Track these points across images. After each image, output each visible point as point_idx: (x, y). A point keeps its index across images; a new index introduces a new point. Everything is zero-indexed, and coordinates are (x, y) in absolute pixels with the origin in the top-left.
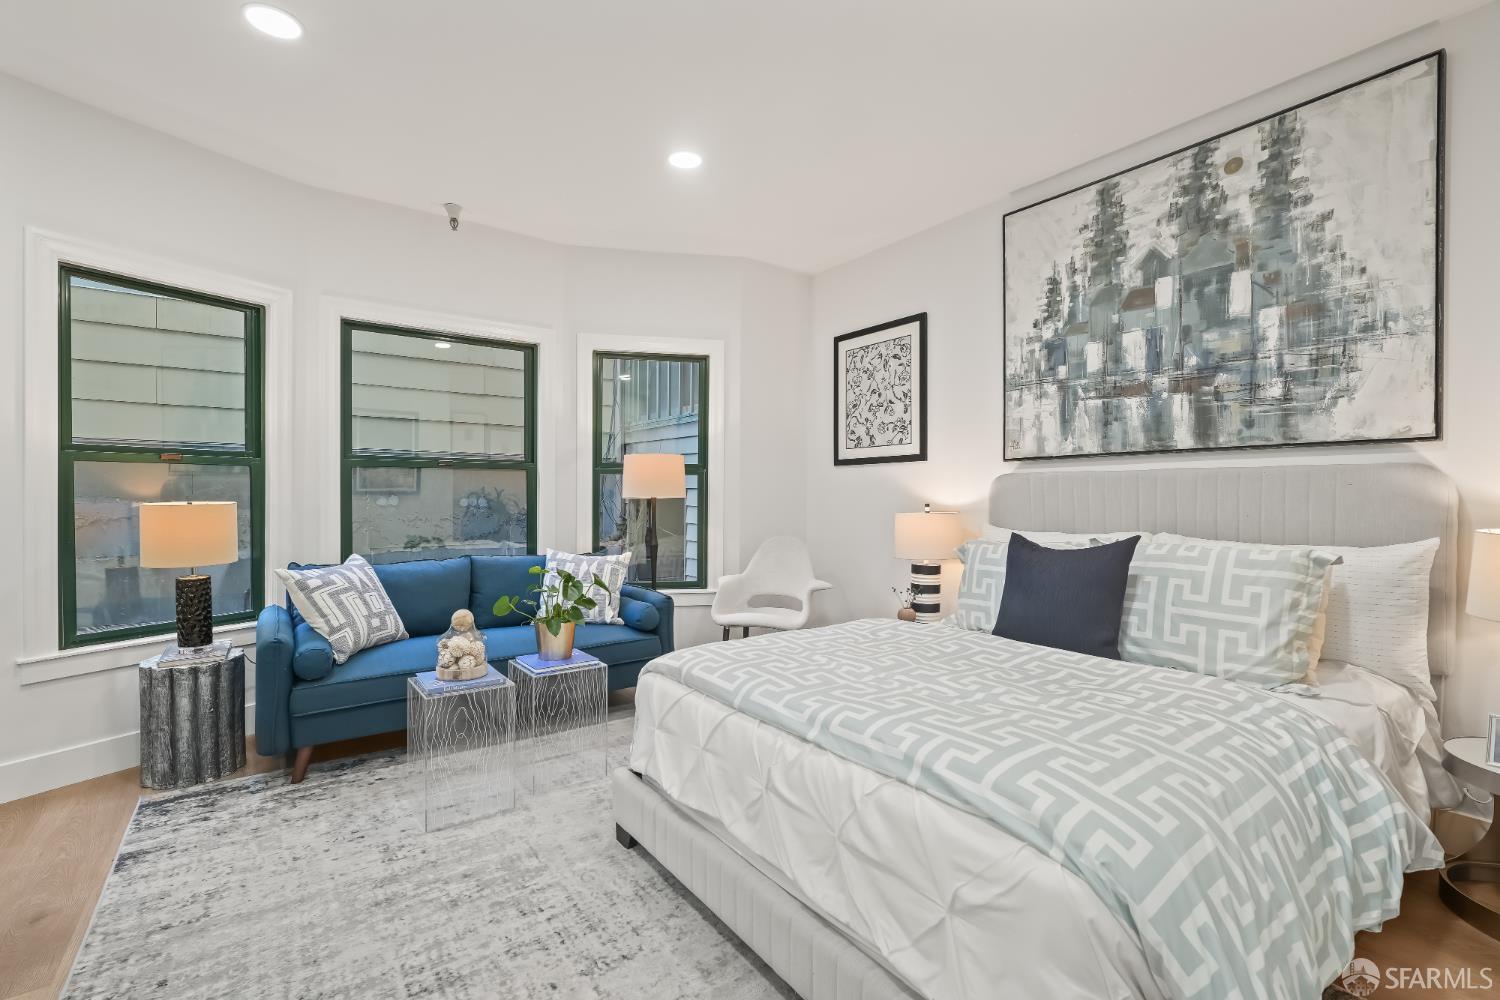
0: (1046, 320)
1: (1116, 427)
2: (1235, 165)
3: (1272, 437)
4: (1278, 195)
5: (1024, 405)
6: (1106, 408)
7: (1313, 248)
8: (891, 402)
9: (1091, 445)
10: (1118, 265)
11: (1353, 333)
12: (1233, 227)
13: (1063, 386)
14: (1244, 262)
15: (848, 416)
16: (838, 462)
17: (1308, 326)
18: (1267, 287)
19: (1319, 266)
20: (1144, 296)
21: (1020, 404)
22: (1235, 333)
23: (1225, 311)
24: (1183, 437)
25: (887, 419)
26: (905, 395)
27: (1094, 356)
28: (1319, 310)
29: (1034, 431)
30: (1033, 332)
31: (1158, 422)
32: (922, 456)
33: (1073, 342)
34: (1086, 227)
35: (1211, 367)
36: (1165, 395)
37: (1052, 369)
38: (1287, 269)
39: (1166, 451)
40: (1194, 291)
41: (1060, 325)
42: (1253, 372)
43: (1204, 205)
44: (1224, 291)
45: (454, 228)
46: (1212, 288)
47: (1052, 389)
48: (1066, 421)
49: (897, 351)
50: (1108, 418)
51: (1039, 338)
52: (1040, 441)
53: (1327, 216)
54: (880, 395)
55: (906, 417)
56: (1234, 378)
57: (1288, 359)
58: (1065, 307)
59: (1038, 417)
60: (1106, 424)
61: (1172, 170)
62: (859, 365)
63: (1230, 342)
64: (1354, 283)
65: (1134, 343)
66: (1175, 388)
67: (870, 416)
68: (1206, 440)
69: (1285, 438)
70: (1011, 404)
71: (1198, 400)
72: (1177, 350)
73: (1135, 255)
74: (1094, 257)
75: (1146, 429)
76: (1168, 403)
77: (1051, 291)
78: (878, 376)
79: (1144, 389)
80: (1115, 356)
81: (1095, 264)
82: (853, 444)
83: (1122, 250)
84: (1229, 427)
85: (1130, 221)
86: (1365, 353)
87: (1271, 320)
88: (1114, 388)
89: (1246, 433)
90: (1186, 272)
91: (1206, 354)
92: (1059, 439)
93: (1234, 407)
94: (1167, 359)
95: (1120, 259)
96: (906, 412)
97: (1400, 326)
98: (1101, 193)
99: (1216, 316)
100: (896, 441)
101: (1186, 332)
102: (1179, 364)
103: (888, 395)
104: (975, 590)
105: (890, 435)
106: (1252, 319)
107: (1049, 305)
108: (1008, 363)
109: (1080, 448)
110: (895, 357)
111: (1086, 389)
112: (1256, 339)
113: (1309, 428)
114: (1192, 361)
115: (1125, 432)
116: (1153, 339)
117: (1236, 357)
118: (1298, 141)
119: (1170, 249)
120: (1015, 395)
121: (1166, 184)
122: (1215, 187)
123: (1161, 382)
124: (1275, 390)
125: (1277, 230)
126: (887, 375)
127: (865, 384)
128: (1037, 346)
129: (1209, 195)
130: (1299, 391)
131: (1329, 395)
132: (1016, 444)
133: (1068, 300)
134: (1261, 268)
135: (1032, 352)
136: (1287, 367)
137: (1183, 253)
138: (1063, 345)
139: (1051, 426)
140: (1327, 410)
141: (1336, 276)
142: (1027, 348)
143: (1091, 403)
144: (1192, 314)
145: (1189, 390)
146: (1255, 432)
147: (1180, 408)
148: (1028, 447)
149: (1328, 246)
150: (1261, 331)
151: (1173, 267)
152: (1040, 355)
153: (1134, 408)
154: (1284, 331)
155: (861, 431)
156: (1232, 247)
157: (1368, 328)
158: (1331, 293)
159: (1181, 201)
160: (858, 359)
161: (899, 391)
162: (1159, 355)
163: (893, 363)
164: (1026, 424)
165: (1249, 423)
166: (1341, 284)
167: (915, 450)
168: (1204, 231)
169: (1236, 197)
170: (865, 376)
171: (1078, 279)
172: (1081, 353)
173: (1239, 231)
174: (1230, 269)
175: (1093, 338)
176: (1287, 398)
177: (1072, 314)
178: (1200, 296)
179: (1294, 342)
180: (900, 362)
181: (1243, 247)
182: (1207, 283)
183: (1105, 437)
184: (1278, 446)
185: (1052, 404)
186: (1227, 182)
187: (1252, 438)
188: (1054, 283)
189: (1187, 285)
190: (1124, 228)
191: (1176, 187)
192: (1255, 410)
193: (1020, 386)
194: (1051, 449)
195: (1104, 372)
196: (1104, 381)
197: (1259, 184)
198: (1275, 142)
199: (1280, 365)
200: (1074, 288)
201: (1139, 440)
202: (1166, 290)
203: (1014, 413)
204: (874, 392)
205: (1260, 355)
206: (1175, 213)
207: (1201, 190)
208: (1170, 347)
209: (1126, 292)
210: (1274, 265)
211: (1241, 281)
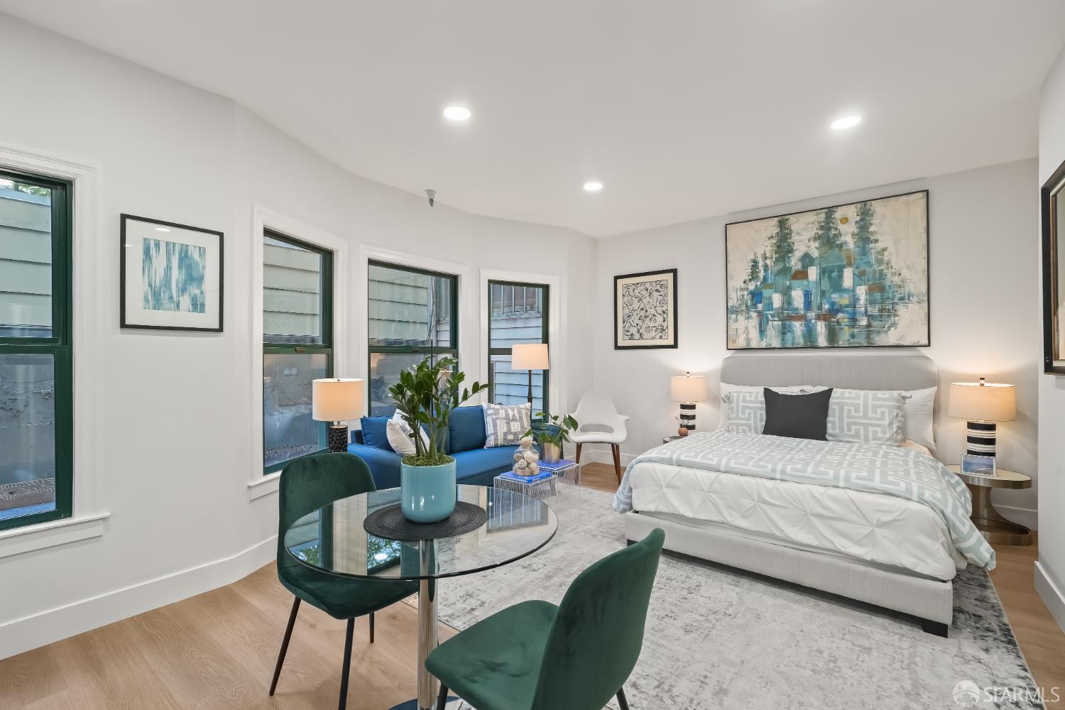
0: (750, 280)
1: (789, 335)
2: (845, 220)
3: (863, 342)
4: (864, 237)
5: (739, 322)
6: (784, 326)
7: (880, 262)
8: (654, 315)
9: (776, 343)
10: (789, 257)
11: (896, 301)
12: (844, 248)
13: (760, 314)
14: (850, 264)
15: (624, 322)
16: (617, 347)
17: (878, 296)
18: (860, 276)
19: (882, 270)
20: (802, 275)
21: (736, 321)
22: (846, 295)
23: (841, 285)
24: (822, 341)
25: (652, 324)
26: (664, 313)
27: (777, 300)
28: (882, 289)
29: (745, 335)
30: (743, 286)
31: (810, 334)
32: (675, 346)
33: (766, 293)
34: (772, 237)
35: (834, 311)
36: (813, 321)
37: (754, 305)
38: (868, 269)
39: (815, 347)
40: (827, 274)
41: (759, 283)
42: (854, 313)
43: (831, 236)
44: (841, 276)
45: (432, 205)
46: (835, 274)
47: (754, 315)
48: (762, 332)
49: (658, 287)
50: (784, 331)
51: (747, 289)
52: (748, 340)
53: (884, 250)
54: (646, 311)
55: (665, 324)
56: (846, 316)
57: (869, 309)
58: (761, 275)
59: (747, 328)
60: (784, 333)
61: (816, 217)
62: (631, 293)
63: (844, 300)
64: (896, 279)
65: (798, 297)
66: (818, 318)
67: (640, 322)
68: (833, 342)
69: (868, 343)
70: (731, 321)
71: (829, 325)
72: (819, 301)
73: (798, 254)
74: (776, 253)
75: (804, 337)
76: (815, 325)
77: (753, 266)
78: (646, 301)
79: (799, 318)
80: (788, 301)
81: (777, 256)
82: (628, 338)
83: (791, 251)
84: (844, 336)
85: (795, 238)
86: (901, 309)
87: (862, 291)
88: (787, 316)
89: (852, 341)
90: (823, 265)
91: (833, 304)
92: (759, 339)
93: (846, 328)
94: (814, 305)
95: (790, 255)
96: (664, 321)
97: (914, 299)
98: (780, 222)
99: (837, 286)
100: (658, 336)
101: (823, 293)
102: (820, 308)
103: (653, 311)
104: (741, 416)
105: (653, 333)
106: (853, 290)
107: (752, 273)
108: (729, 300)
109: (770, 345)
110: (657, 290)
111: (772, 316)
112: (855, 300)
113: (879, 340)
114: (827, 306)
115: (794, 338)
116: (807, 295)
117: (847, 306)
118: (872, 215)
119: (815, 254)
120: (734, 316)
121: (813, 223)
122: (836, 229)
123: (811, 315)
124: (864, 322)
125: (864, 253)
126: (651, 301)
127: (636, 305)
128: (746, 293)
129: (833, 232)
130: (874, 323)
131: (887, 326)
132: (734, 341)
133: (762, 271)
134: (857, 268)
135: (743, 296)
136: (869, 313)
137: (821, 256)
138: (761, 294)
139: (754, 334)
140: (886, 332)
141: (889, 276)
142: (740, 293)
143: (776, 323)
144: (826, 284)
145: (825, 320)
146: (856, 340)
147: (821, 327)
148: (741, 343)
149: (885, 262)
150: (857, 296)
151: (817, 262)
152: (747, 298)
153: (798, 327)
154: (868, 297)
155: (634, 330)
156: (844, 257)
157: (902, 299)
158: (887, 283)
159: (820, 232)
160: (631, 290)
161: (660, 310)
162: (810, 303)
163: (655, 294)
164: (740, 331)
165: (853, 336)
166: (891, 279)
167: (672, 343)
168: (831, 248)
169: (846, 235)
170: (636, 300)
171: (768, 262)
172: (770, 298)
173: (847, 250)
174: (844, 267)
175: (776, 291)
176: (869, 325)
177: (765, 279)
178: (830, 277)
179: (872, 302)
180: (660, 294)
181: (849, 257)
182: (833, 271)
183: (783, 339)
184: (866, 347)
185: (754, 322)
186: (841, 227)
187: (854, 343)
188: (755, 263)
189: (823, 272)
190: (791, 241)
191: (817, 226)
192: (856, 330)
193: (736, 312)
194: (754, 344)
195: (782, 308)
196: (782, 313)
197: (856, 231)
198: (862, 214)
199: (866, 312)
200: (766, 267)
201: (801, 342)
202: (813, 273)
203: (733, 326)
204: (642, 309)
205: (857, 306)
206: (817, 238)
207: (830, 229)
208: (816, 299)
209: (793, 271)
210: (863, 267)
211: (848, 272)
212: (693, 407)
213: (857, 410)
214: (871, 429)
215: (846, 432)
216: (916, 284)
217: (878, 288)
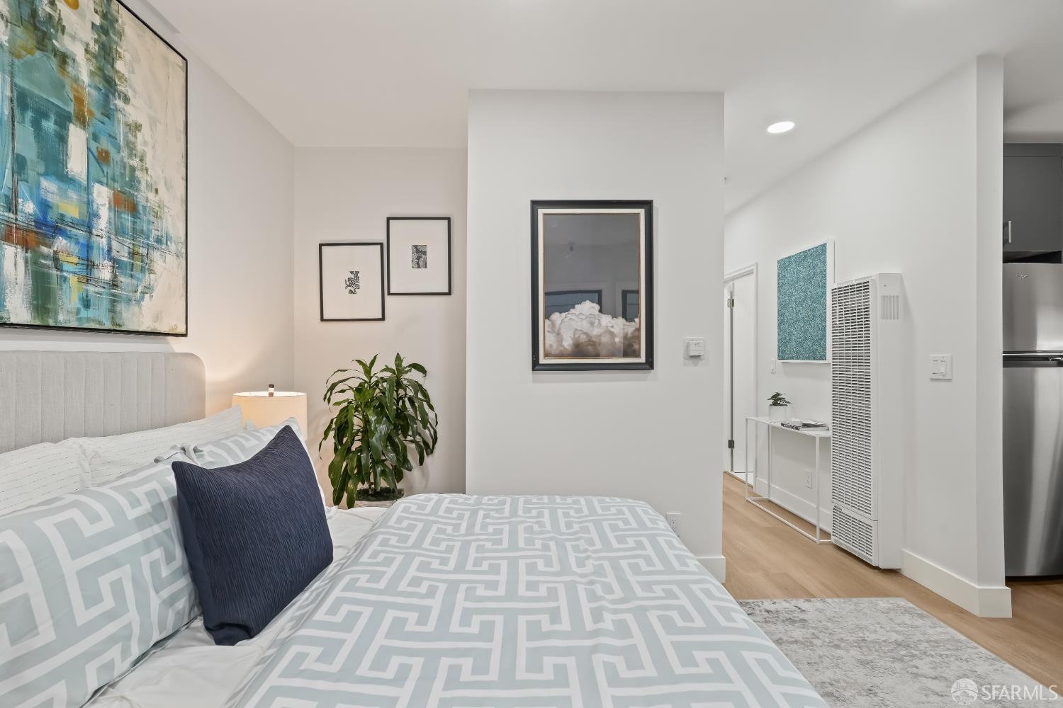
3: (104, 321)
7: (131, 147)
11: (151, 241)
12: (70, 69)
14: (81, 120)
17: (127, 219)
18: (101, 158)
19: (134, 168)
22: (72, 194)
23: (63, 162)
24: (17, 307)
28: (133, 209)
35: (48, 225)
38: (112, 155)
40: (29, 114)
42: (89, 247)
43: (40, 12)
44: (61, 139)
46: (50, 125)
53: (139, 126)
56: (74, 248)
57: (115, 244)
63: (70, 208)
64: (151, 198)
66: (8, 236)
68: (44, 315)
69: (113, 323)
71: (34, 262)
72: (9, 182)
84: (68, 306)
86: (158, 262)
87: (102, 196)
89: (84, 313)
90: (20, 82)
91: (44, 205)
93: (73, 280)
97: (170, 248)
99: (53, 163)
101: (20, 164)
102: (12, 204)
106: (88, 190)
112: (90, 213)
113: (130, 317)
114: (29, 207)
117: (74, 224)
118: (119, 36)
122: (51, 2)
124: (105, 272)
125: (107, 109)
129: (44, 4)
130: (123, 279)
131: (140, 289)
134: (95, 137)
136: (114, 253)
137: (13, 52)
140: (139, 302)
141: (142, 186)
144: (28, 143)
145: (27, 245)
146: (91, 313)
147: (14, 266)
149: (139, 155)
150: (95, 205)
151: (7, 60)
154: (112, 216)
156: (69, 92)
157: (159, 241)
158: (141, 199)
165: (86, 303)
166: (144, 197)
168: (41, 46)
169: (73, 37)
173: (76, 79)
174: (68, 118)
176: (114, 284)
178: (36, 125)
179: (119, 231)
181: (79, 101)
182: (45, 115)
184: (109, 331)
187: (88, 320)
192: (91, 289)
197: (92, 45)
198: (104, 16)
199: (110, 250)
205: (94, 232)
210: (105, 144)
211: (77, 138)
216: (171, 224)
217: (126, 203)
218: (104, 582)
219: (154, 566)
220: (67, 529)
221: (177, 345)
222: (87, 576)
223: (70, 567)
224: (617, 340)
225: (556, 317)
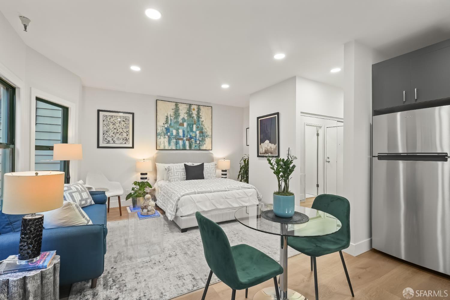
0: (166, 123)
1: (178, 145)
2: (194, 109)
3: (198, 148)
4: (199, 117)
5: (161, 139)
6: (176, 142)
7: (202, 124)
8: (121, 132)
9: (174, 148)
10: (178, 118)
11: (205, 137)
12: (194, 118)
13: (169, 137)
14: (195, 124)
15: (104, 134)
16: (99, 147)
17: (201, 134)
18: (197, 127)
19: (202, 127)
20: (182, 125)
21: (160, 138)
22: (194, 133)
23: (193, 130)
24: (188, 148)
25: (120, 137)
26: (127, 132)
27: (174, 132)
29: (163, 144)
30: (163, 125)
31: (184, 145)
32: (133, 147)
33: (171, 129)
34: (173, 109)
35: (191, 138)
36: (185, 141)
37: (167, 133)
38: (199, 126)
39: (185, 150)
40: (189, 126)
41: (168, 125)
42: (196, 139)
43: (190, 114)
44: (193, 127)
46: (191, 126)
47: (167, 137)
48: (169, 143)
49: (124, 120)
50: (177, 143)
51: (164, 127)
52: (164, 146)
53: (203, 121)
54: (117, 130)
55: (128, 137)
56: (194, 140)
57: (200, 138)
58: (169, 122)
59: (164, 142)
60: (176, 144)
61: (186, 106)
62: (108, 120)
63: (193, 135)
64: (205, 130)
65: (181, 132)
66: (187, 140)
67: (114, 135)
68: (190, 149)
70: (158, 138)
71: (189, 142)
72: (187, 134)
73: (181, 117)
74: (174, 115)
75: (183, 146)
76: (186, 142)
77: (167, 118)
78: (117, 125)
79: (181, 139)
80: (178, 133)
81: (175, 116)
82: (106, 142)
83: (179, 116)
84: (193, 147)
85: (180, 111)
87: (198, 132)
88: (178, 138)
90: (188, 123)
91: (190, 136)
92: (168, 146)
93: (194, 144)
94: (186, 135)
95: (179, 117)
96: (127, 136)
97: (209, 137)
98: (176, 104)
99: (192, 130)
100: (124, 143)
101: (188, 132)
102: (187, 137)
103: (121, 131)
105: (121, 141)
106: (196, 132)
107: (166, 121)
108: (157, 130)
109: (172, 148)
110: (123, 121)
111: (173, 138)
112: (196, 135)
113: (202, 148)
114: (189, 136)
115: (179, 146)
116: (184, 132)
117: (194, 137)
118: (200, 110)
119: (186, 118)
120: (159, 137)
121: (185, 108)
122: (192, 112)
123: (185, 139)
124: (198, 142)
125: (198, 121)
126: (120, 125)
127: (111, 126)
128: (164, 128)
129: (191, 112)
130: (201, 143)
131: (203, 144)
132: (159, 147)
133: (170, 121)
134: (197, 125)
135: (163, 129)
136: (199, 140)
137: (187, 120)
138: (169, 129)
139: (167, 144)
140: (203, 146)
141: (204, 129)
142: (162, 128)
143: (174, 140)
144: (189, 129)
145: (188, 141)
146: (196, 148)
147: (187, 143)
148: (162, 147)
151: (186, 121)
152: (164, 130)
153: (181, 142)
154: (199, 134)
155: (110, 139)
156: (194, 121)
157: (207, 136)
158: (203, 131)
159: (188, 111)
160: (108, 119)
161: (125, 130)
162: (184, 134)
163: (123, 123)
164: (161, 143)
165: (195, 146)
166: (204, 130)
167: (131, 146)
168: (190, 117)
169: (194, 114)
170: (111, 124)
171: (172, 118)
172: (172, 131)
173: (194, 119)
174: (193, 124)
175: (174, 129)
176: (199, 143)
177: (171, 124)
178: (190, 127)
179: (200, 136)
180: (125, 123)
181: (195, 122)
182: (191, 125)
183: (176, 146)
184: (199, 150)
185: (166, 140)
186: (193, 111)
188: (167, 117)
189: (188, 125)
190: (179, 112)
191: (187, 109)
193: (160, 134)
194: (166, 148)
195: (176, 135)
196: (176, 137)
197: (197, 114)
198: (198, 109)
200: (171, 119)
201: (182, 148)
202: (185, 124)
203: (159, 140)
204: (115, 129)
205: (197, 137)
206: (187, 113)
207: (190, 111)
208: (186, 133)
209: (180, 123)
210: (198, 125)
211: (195, 126)
212: (146, 174)
213: (208, 169)
214: (212, 174)
215: (206, 176)
216: (209, 133)
217: (202, 132)
218: (178, 173)
219: (183, 173)
220: (176, 168)
221: (211, 152)
222: (177, 172)
223: (175, 171)
224: (272, 150)
225: (262, 144)
